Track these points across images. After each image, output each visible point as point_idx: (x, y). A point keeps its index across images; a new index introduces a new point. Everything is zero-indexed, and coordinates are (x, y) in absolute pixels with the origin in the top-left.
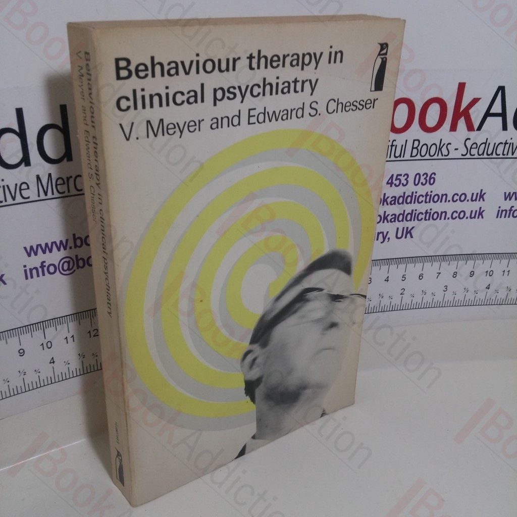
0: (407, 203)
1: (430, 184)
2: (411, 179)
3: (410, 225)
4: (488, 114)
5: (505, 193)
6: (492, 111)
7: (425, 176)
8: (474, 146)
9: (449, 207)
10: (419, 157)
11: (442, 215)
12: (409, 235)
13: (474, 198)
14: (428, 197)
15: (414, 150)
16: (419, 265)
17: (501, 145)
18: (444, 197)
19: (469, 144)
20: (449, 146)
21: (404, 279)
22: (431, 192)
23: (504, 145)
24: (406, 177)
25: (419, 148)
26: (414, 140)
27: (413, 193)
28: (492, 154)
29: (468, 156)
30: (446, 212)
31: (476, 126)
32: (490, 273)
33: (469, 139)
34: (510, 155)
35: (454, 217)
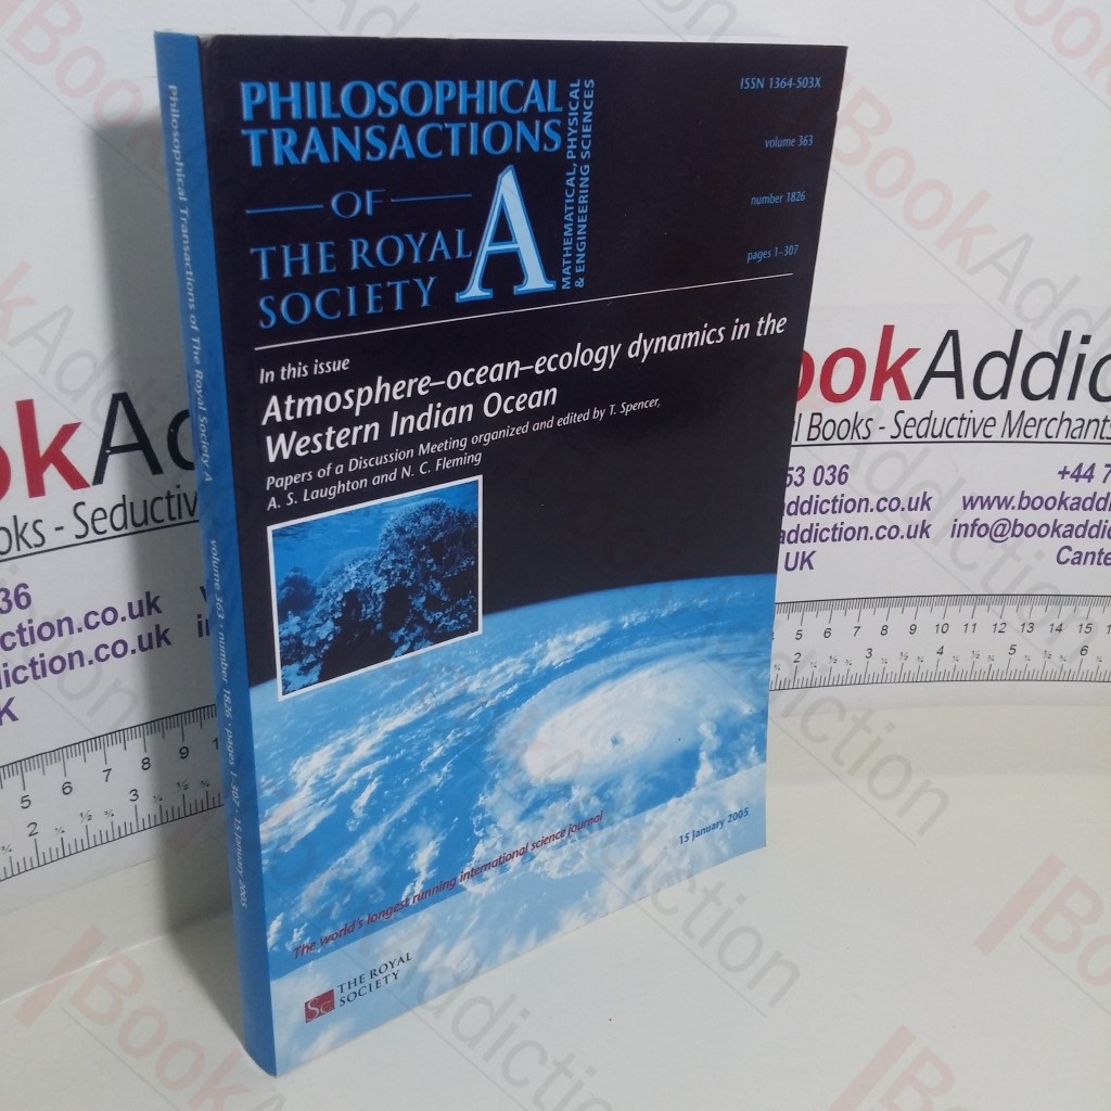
0: (803, 514)
1: (841, 483)
2: (809, 476)
3: (808, 548)
4: (932, 373)
5: (964, 498)
6: (939, 368)
7: (832, 470)
8: (911, 423)
9: (872, 520)
10: (820, 440)
11: (859, 533)
12: (806, 565)
13: (913, 506)
14: (838, 504)
15: (813, 429)
16: (824, 615)
17: (954, 421)
18: (864, 503)
19: (902, 420)
20: (870, 422)
21: (799, 636)
22: (843, 495)
23: (959, 421)
24: (801, 471)
25: (821, 426)
26: (813, 414)
27: (812, 497)
28: (940, 435)
29: (902, 438)
30: (866, 528)
31: (913, 391)
32: (944, 629)
33: (902, 412)
34: (970, 437)
35: (881, 535)
